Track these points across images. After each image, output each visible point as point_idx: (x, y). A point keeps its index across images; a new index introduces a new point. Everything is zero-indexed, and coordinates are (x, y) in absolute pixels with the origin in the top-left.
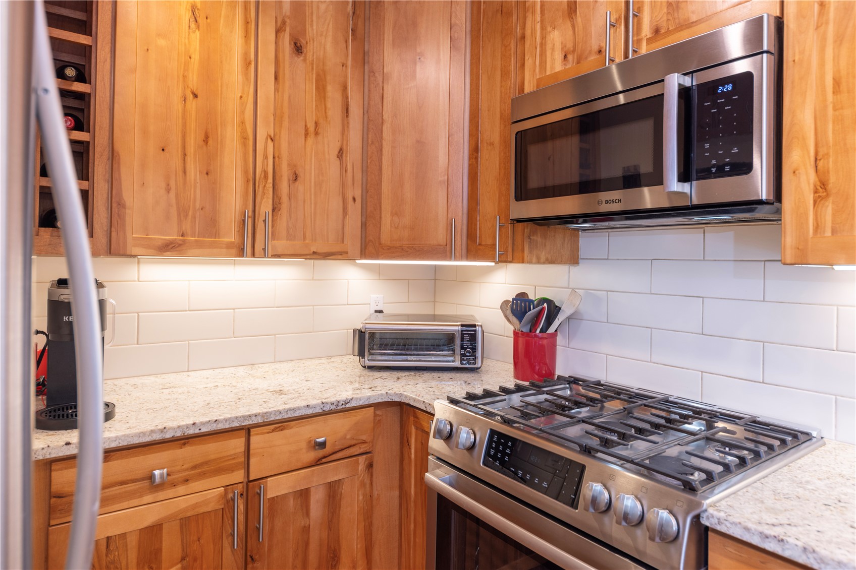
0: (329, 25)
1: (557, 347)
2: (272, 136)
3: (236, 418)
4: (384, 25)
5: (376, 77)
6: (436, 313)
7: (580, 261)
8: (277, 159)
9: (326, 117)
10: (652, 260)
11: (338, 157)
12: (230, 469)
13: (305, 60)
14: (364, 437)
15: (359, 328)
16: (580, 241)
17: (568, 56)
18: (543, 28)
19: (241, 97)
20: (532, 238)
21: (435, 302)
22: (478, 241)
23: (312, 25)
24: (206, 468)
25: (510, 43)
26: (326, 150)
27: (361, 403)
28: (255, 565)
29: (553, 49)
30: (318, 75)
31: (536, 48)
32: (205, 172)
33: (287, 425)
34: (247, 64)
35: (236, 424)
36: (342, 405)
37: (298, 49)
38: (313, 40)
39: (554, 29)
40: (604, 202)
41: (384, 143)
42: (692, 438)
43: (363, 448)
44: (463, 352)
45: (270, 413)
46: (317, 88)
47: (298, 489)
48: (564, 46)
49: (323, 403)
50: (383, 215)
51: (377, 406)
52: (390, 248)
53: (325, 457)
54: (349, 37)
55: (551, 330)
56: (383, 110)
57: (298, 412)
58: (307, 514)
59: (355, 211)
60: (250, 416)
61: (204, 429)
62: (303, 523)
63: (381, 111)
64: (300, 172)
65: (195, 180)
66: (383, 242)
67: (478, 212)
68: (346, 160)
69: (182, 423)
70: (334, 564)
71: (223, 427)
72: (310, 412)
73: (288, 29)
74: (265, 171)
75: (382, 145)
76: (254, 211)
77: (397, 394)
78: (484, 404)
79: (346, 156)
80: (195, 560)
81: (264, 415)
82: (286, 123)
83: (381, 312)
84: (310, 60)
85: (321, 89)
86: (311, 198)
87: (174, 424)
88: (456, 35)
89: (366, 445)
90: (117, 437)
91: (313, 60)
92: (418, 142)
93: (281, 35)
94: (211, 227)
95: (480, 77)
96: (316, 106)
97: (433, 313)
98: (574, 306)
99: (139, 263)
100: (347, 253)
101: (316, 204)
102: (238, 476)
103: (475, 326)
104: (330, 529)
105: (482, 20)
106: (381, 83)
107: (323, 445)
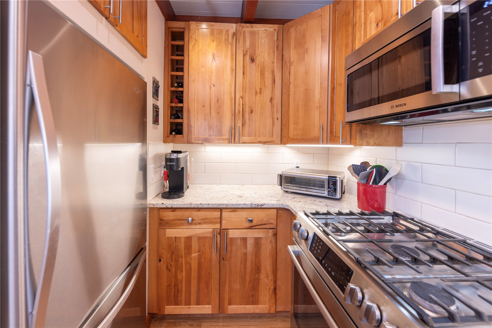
0: (266, 47)
1: (387, 193)
2: (242, 96)
3: (216, 204)
4: (290, 41)
5: (287, 64)
6: (329, 170)
7: (403, 144)
8: (244, 105)
9: (265, 86)
10: (456, 143)
11: (270, 101)
12: (215, 223)
13: (255, 64)
14: (272, 222)
15: (280, 174)
16: (403, 133)
17: (379, 24)
18: (365, 13)
19: (230, 83)
20: (363, 132)
21: (328, 164)
22: (334, 135)
23: (258, 49)
24: (206, 221)
25: (349, 29)
26: (265, 99)
27: (269, 206)
28: (225, 262)
29: (371, 23)
30: (261, 69)
31: (361, 26)
32: (217, 113)
33: (237, 210)
34: (232, 70)
35: (216, 207)
36: (260, 206)
37: (253, 60)
38: (259, 55)
39: (371, 11)
40: (395, 106)
41: (290, 93)
42: (466, 278)
43: (272, 226)
44: (329, 190)
45: (229, 204)
46: (261, 74)
47: (242, 237)
48: (376, 18)
49: (251, 204)
50: (290, 125)
51: (278, 209)
52: (293, 139)
53: (253, 226)
54: (275, 50)
55: (382, 183)
56: (290, 78)
57: (240, 206)
58: (246, 248)
59: (278, 124)
60: (221, 204)
61: (204, 207)
62: (244, 251)
63: (289, 79)
64: (254, 109)
65: (214, 116)
66: (290, 136)
67: (334, 120)
68: (274, 102)
69: (198, 203)
70: (258, 272)
71: (211, 207)
72: (245, 206)
73: (248, 53)
74: (239, 110)
75: (289, 94)
76: (235, 126)
77: (286, 205)
78: (317, 219)
79: (274, 101)
80: (203, 253)
81: (226, 205)
82: (248, 91)
83: (298, 167)
84: (258, 63)
85: (262, 74)
86: (258, 119)
87: (194, 203)
88: (324, 35)
89: (273, 225)
90: (176, 204)
91: (259, 64)
92: (305, 89)
93: (246, 56)
94: (220, 133)
95: (336, 51)
96: (260, 82)
97: (327, 170)
98: (397, 171)
99: (205, 146)
100: (274, 141)
101: (260, 122)
102: (218, 226)
103: (336, 177)
104: (256, 257)
105: (337, 22)
106: (289, 66)
107: (251, 221)
